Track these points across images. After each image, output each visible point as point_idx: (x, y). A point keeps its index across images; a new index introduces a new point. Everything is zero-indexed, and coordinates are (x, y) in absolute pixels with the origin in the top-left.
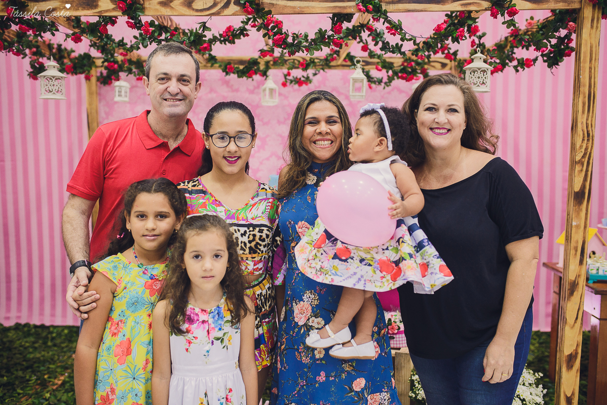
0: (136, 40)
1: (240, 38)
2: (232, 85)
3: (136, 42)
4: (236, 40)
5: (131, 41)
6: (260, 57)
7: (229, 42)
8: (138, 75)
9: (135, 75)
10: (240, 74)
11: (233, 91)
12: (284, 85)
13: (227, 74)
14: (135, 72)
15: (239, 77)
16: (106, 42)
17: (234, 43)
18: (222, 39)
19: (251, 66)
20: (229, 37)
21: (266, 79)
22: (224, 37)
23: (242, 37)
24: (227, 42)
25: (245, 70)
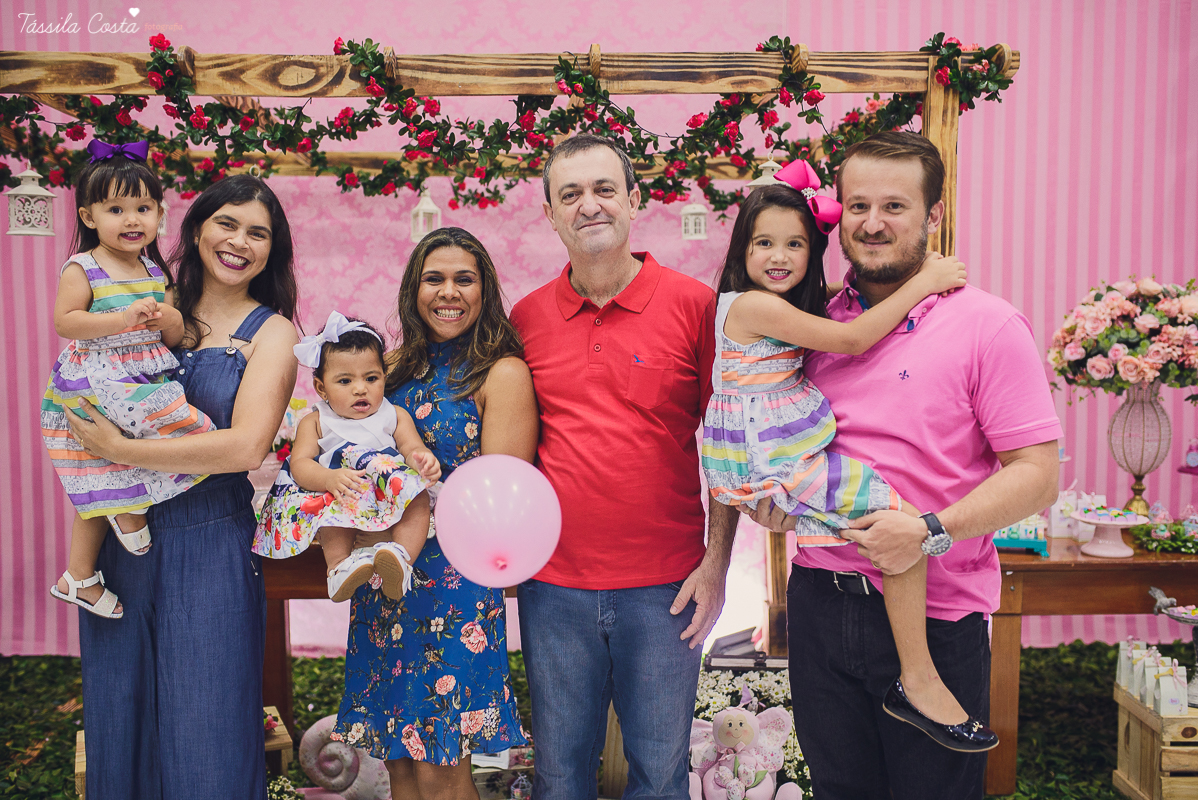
0: (180, 131)
1: (365, 129)
2: (360, 205)
3: (180, 134)
4: (358, 133)
5: (171, 133)
6: (404, 159)
7: (347, 137)
8: (183, 189)
9: (178, 190)
10: (369, 190)
11: (361, 215)
12: (453, 205)
13: (345, 188)
14: (178, 184)
15: (367, 193)
16: (127, 135)
17: (355, 137)
18: (334, 131)
19: (388, 174)
20: (345, 128)
21: (419, 195)
22: (337, 127)
23: (368, 126)
24: (342, 137)
25: (377, 182)
